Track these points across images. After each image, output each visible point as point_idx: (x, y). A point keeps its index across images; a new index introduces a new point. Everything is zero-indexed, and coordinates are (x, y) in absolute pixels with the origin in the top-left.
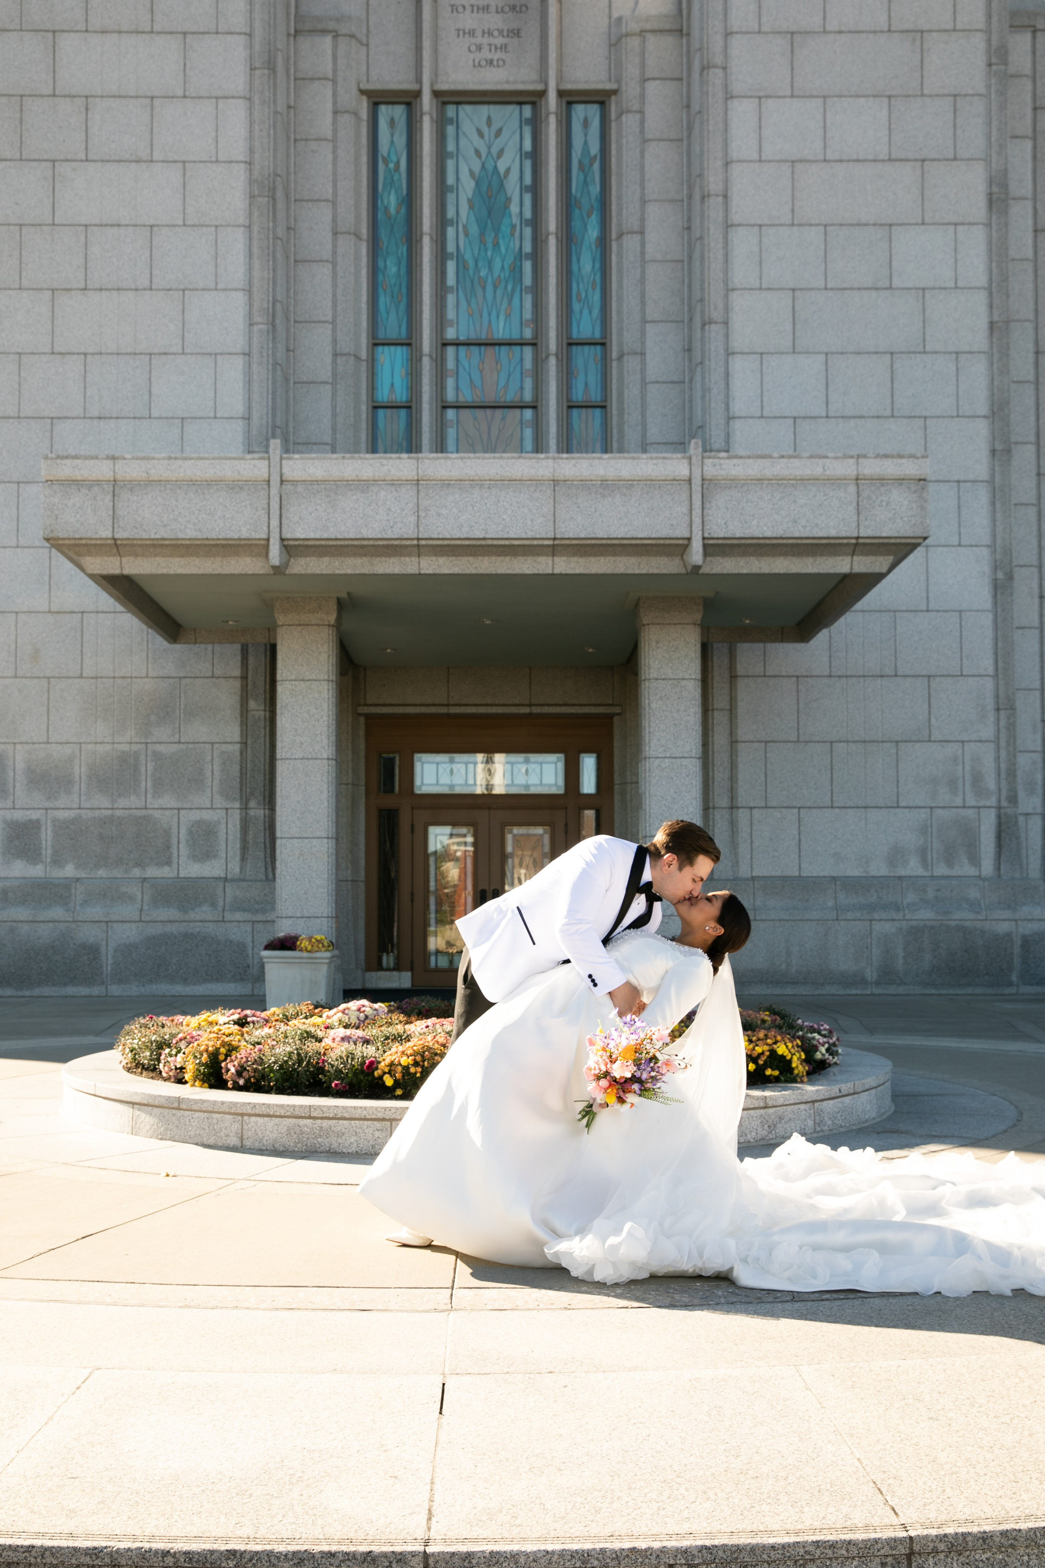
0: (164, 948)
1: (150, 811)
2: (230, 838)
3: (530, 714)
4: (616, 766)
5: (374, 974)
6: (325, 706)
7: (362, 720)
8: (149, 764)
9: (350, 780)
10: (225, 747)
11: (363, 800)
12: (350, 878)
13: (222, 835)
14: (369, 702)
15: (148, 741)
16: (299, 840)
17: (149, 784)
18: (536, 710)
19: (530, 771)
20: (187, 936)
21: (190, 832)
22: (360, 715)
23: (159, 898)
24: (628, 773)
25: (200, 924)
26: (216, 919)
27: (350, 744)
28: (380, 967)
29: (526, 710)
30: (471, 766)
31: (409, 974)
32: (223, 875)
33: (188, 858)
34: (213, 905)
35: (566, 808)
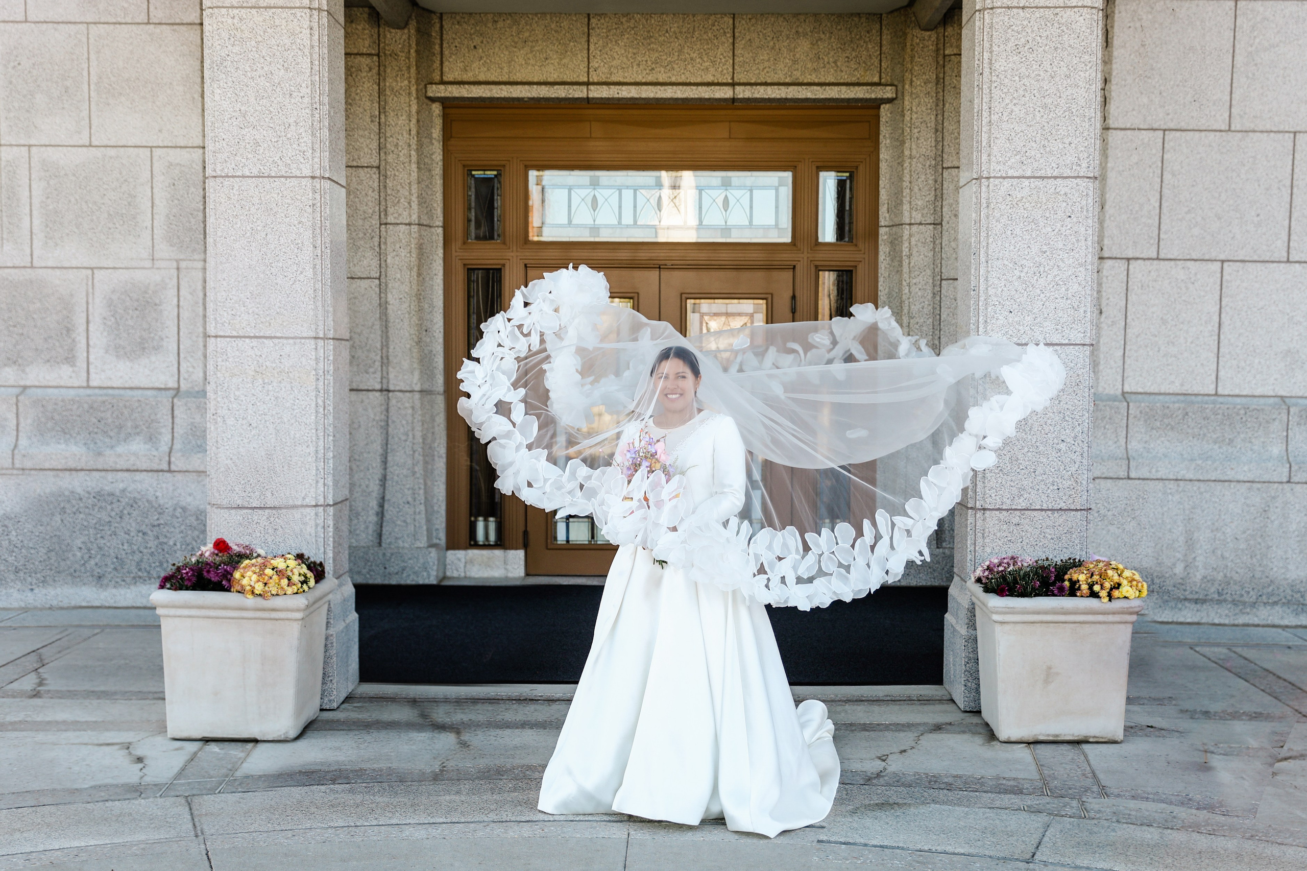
0: (58, 518)
1: (40, 271)
2: (185, 315)
3: (734, 100)
4: (883, 196)
5: (461, 554)
6: (305, 64)
7: (436, 108)
8: (34, 186)
9: (415, 218)
10: (175, 156)
11: (440, 252)
12: (418, 388)
13: (169, 310)
14: (449, 77)
15: (32, 142)
16: (255, 342)
17: (36, 222)
18: (743, 93)
19: (732, 201)
20: (101, 497)
21: (110, 304)
22: (433, 100)
23: (50, 425)
24: (906, 207)
25: (126, 474)
26: (156, 467)
27: (413, 153)
28: (472, 543)
29: (725, 93)
30: (628, 194)
31: (521, 553)
32: (172, 384)
33: (107, 352)
34: (151, 439)
35: (794, 267)
